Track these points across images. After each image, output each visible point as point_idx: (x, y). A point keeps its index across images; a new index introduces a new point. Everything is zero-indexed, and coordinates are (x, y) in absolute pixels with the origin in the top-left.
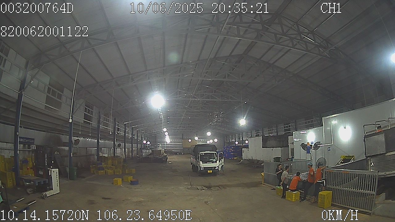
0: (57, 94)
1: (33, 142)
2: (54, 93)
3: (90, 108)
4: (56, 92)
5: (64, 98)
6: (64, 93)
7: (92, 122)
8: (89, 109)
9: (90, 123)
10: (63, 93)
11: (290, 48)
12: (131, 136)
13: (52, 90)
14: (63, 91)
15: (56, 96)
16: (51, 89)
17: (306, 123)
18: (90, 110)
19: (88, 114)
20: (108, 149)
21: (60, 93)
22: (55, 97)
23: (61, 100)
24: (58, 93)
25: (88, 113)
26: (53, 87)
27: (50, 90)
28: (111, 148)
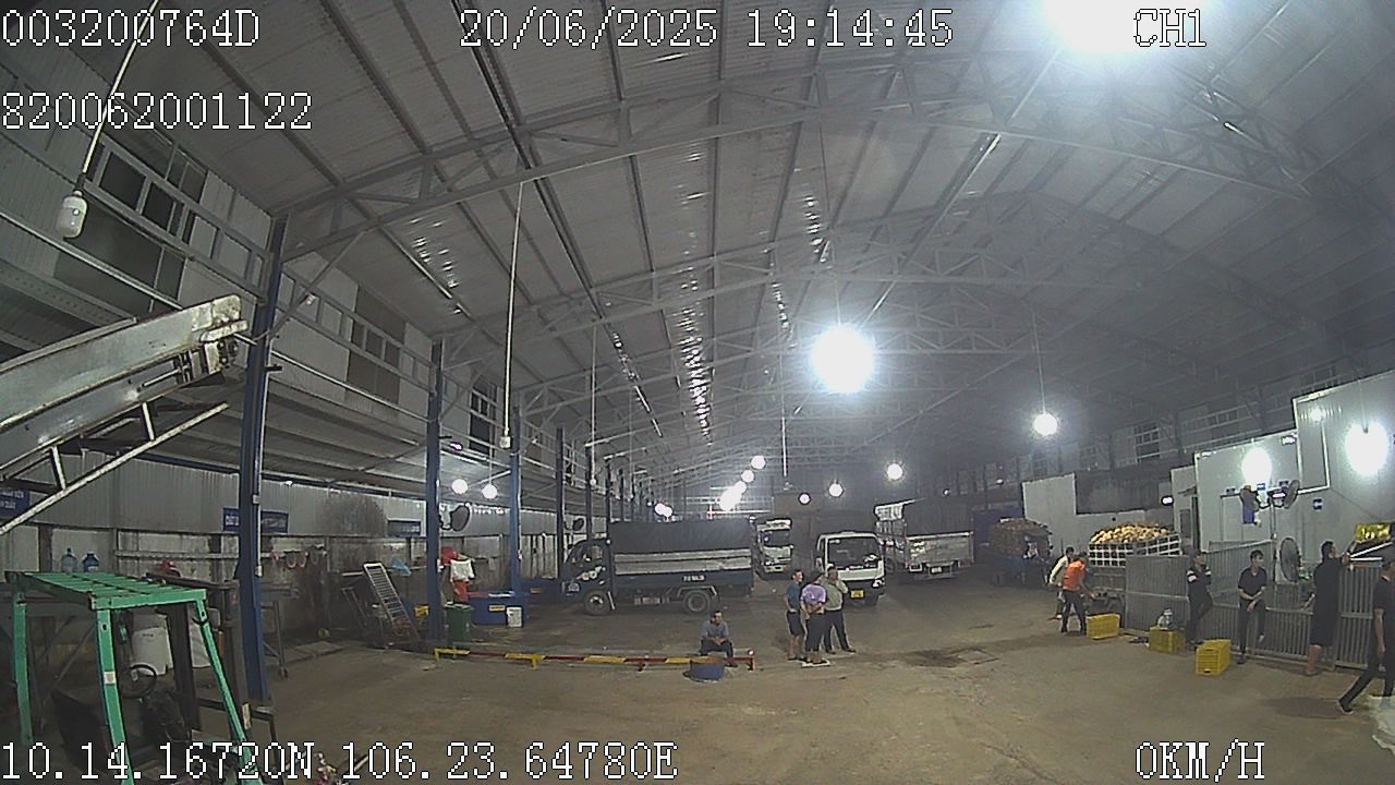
0: (384, 347)
1: (284, 525)
2: (373, 344)
3: (488, 393)
4: (381, 338)
5: (406, 362)
6: (406, 344)
7: (493, 444)
8: (484, 397)
9: (488, 448)
10: (403, 343)
11: (1179, 166)
12: (605, 489)
13: (369, 331)
14: (403, 335)
15: (380, 353)
16: (362, 327)
17: (1212, 421)
18: (486, 403)
19: (481, 416)
20: (529, 537)
21: (392, 340)
22: (379, 357)
23: (397, 367)
24: (387, 343)
25: (482, 413)
26: (370, 322)
27: (362, 333)
28: (537, 535)
